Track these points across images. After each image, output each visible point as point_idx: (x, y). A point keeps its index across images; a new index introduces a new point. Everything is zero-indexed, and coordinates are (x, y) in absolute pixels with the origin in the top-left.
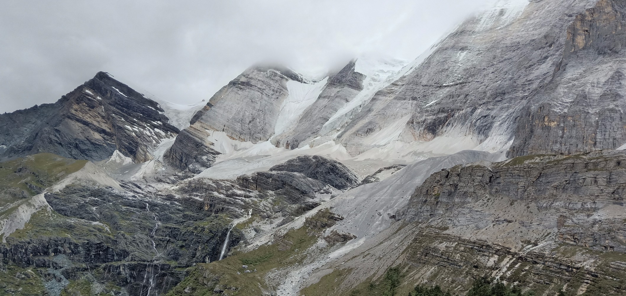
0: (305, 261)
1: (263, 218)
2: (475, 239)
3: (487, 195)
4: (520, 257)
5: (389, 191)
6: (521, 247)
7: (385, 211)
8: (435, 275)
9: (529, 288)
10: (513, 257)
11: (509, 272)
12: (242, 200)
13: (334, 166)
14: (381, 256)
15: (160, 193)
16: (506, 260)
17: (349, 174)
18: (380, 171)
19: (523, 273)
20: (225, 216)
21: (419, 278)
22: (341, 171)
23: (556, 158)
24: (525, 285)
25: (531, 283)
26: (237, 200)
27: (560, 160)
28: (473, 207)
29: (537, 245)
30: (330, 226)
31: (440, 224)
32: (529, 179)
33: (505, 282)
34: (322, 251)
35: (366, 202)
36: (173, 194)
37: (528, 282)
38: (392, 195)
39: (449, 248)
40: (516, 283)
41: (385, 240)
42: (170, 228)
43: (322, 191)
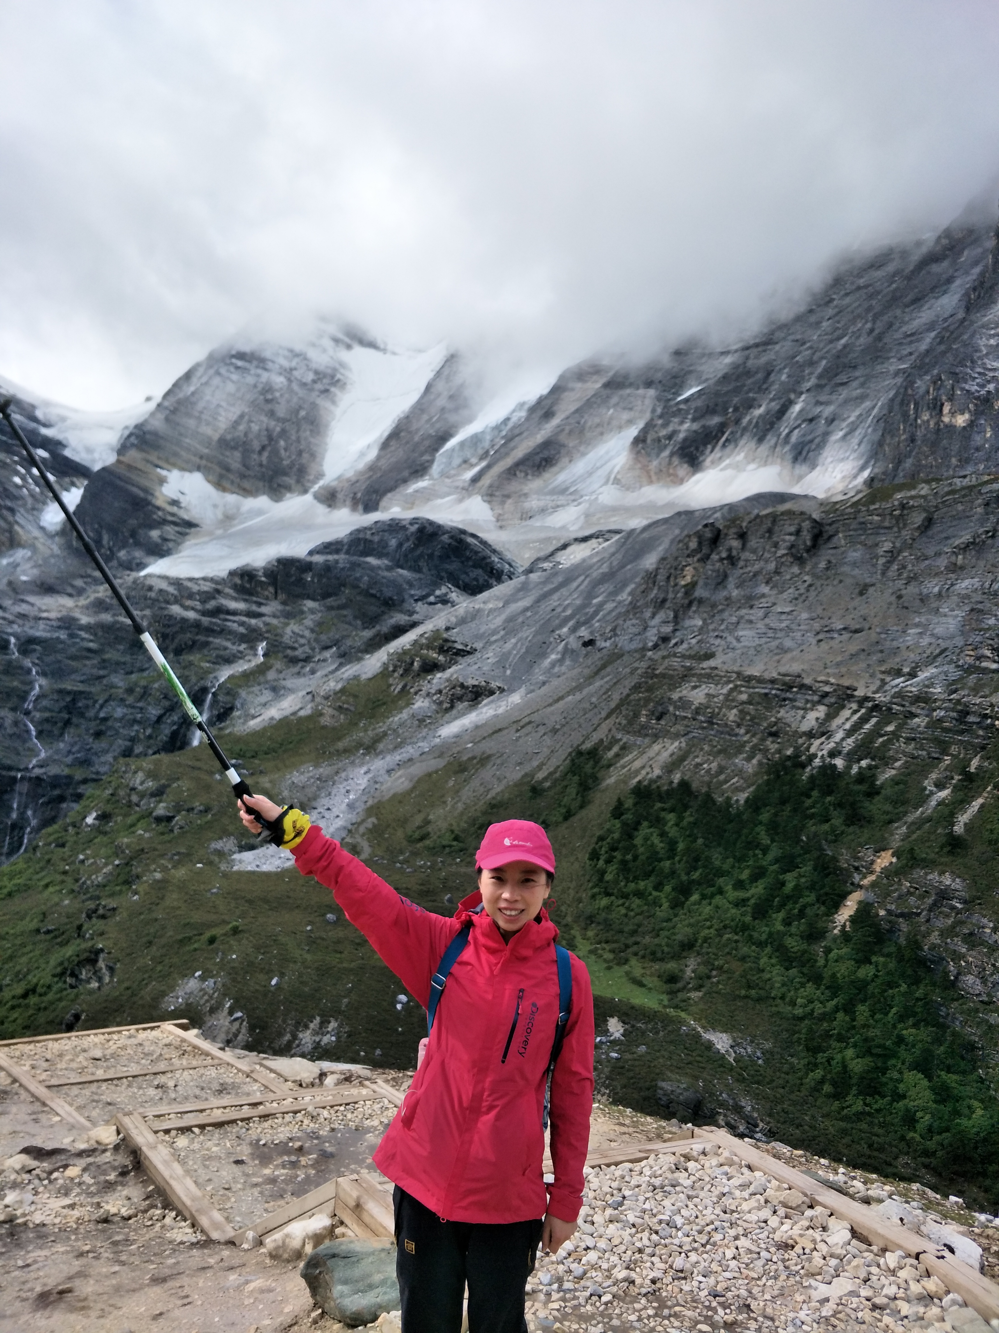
0: (381, 746)
1: (294, 661)
2: (775, 675)
3: (806, 578)
4: (877, 706)
5: (582, 587)
6: (878, 683)
7: (574, 630)
8: (682, 759)
9: (893, 772)
10: (861, 706)
11: (850, 741)
12: (242, 624)
13: (461, 541)
14: (558, 727)
15: (45, 615)
16: (846, 713)
17: (496, 560)
18: (565, 547)
19: (881, 740)
20: (201, 660)
21: (643, 767)
22: (476, 553)
23: (966, 482)
24: (887, 764)
25: (897, 760)
26: (229, 624)
27: (974, 486)
28: (774, 604)
29: (916, 676)
30: (444, 670)
31: (696, 648)
32: (904, 533)
33: (839, 762)
34: (422, 721)
35: (529, 614)
36: (77, 614)
37: (891, 758)
38: (590, 595)
39: (714, 696)
40: (864, 763)
41: (568, 693)
42: (69, 693)
43: (432, 599)
